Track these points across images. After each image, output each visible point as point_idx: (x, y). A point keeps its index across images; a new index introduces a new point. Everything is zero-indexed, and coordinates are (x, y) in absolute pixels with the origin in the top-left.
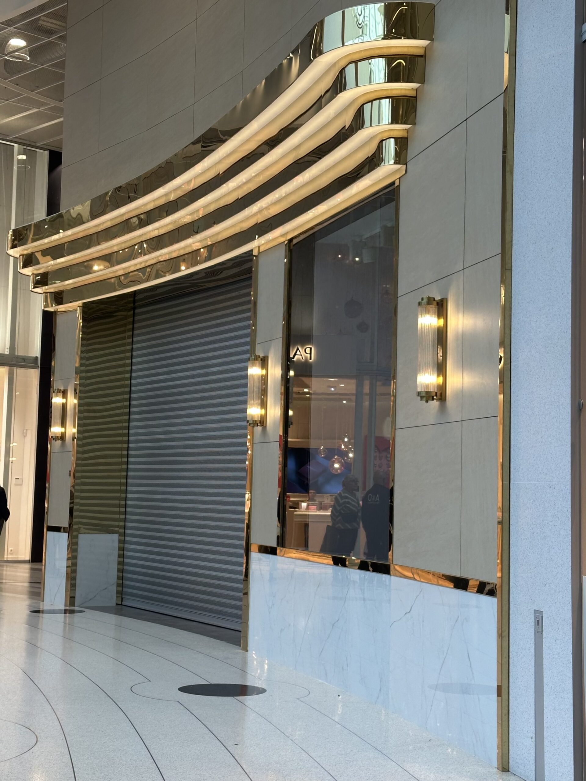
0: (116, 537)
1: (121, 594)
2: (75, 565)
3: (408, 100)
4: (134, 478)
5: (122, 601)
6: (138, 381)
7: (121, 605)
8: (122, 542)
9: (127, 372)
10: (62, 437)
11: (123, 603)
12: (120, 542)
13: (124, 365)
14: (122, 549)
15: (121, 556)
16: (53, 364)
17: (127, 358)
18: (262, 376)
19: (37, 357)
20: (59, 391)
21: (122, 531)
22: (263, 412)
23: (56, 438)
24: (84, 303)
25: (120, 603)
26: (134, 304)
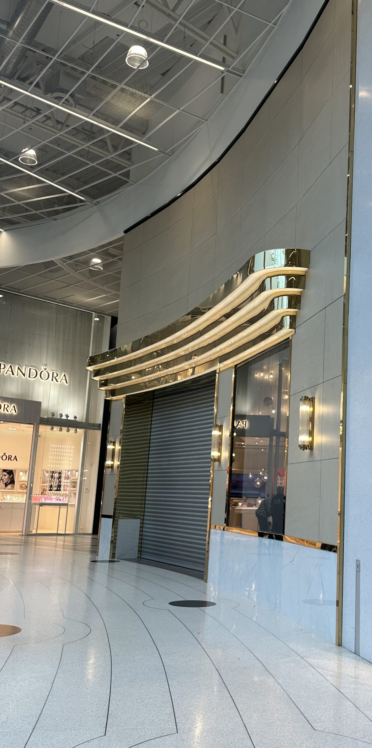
0: (139, 521)
1: (140, 551)
2: (116, 536)
3: (297, 297)
4: (150, 489)
5: (141, 556)
6: (154, 437)
7: (140, 558)
8: (142, 523)
9: (148, 432)
10: (112, 467)
11: (141, 557)
12: (141, 523)
13: (147, 429)
14: (142, 527)
15: (141, 531)
16: (108, 427)
17: (149, 425)
18: (220, 435)
19: (100, 424)
20: (111, 442)
21: (142, 517)
22: (219, 454)
23: (108, 467)
24: (126, 396)
25: (140, 556)
26: (153, 397)
